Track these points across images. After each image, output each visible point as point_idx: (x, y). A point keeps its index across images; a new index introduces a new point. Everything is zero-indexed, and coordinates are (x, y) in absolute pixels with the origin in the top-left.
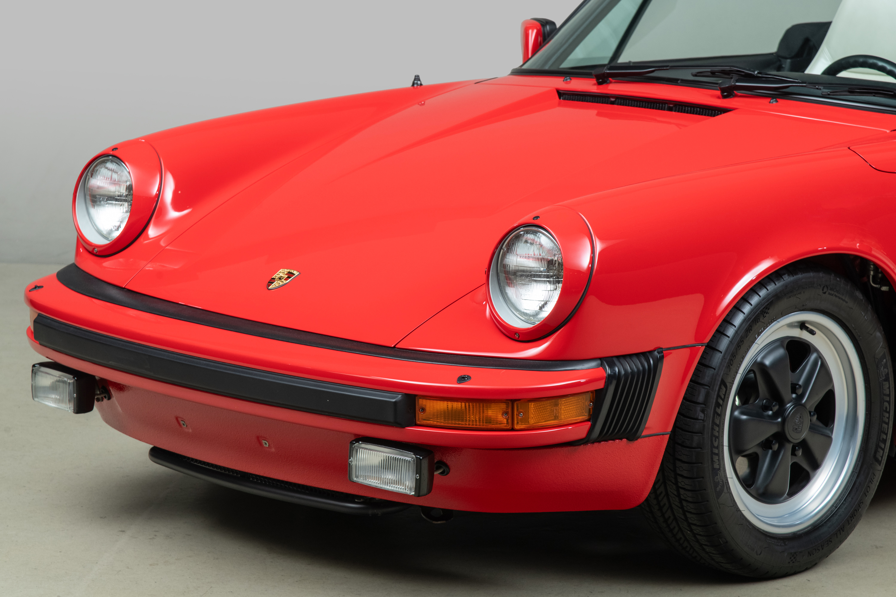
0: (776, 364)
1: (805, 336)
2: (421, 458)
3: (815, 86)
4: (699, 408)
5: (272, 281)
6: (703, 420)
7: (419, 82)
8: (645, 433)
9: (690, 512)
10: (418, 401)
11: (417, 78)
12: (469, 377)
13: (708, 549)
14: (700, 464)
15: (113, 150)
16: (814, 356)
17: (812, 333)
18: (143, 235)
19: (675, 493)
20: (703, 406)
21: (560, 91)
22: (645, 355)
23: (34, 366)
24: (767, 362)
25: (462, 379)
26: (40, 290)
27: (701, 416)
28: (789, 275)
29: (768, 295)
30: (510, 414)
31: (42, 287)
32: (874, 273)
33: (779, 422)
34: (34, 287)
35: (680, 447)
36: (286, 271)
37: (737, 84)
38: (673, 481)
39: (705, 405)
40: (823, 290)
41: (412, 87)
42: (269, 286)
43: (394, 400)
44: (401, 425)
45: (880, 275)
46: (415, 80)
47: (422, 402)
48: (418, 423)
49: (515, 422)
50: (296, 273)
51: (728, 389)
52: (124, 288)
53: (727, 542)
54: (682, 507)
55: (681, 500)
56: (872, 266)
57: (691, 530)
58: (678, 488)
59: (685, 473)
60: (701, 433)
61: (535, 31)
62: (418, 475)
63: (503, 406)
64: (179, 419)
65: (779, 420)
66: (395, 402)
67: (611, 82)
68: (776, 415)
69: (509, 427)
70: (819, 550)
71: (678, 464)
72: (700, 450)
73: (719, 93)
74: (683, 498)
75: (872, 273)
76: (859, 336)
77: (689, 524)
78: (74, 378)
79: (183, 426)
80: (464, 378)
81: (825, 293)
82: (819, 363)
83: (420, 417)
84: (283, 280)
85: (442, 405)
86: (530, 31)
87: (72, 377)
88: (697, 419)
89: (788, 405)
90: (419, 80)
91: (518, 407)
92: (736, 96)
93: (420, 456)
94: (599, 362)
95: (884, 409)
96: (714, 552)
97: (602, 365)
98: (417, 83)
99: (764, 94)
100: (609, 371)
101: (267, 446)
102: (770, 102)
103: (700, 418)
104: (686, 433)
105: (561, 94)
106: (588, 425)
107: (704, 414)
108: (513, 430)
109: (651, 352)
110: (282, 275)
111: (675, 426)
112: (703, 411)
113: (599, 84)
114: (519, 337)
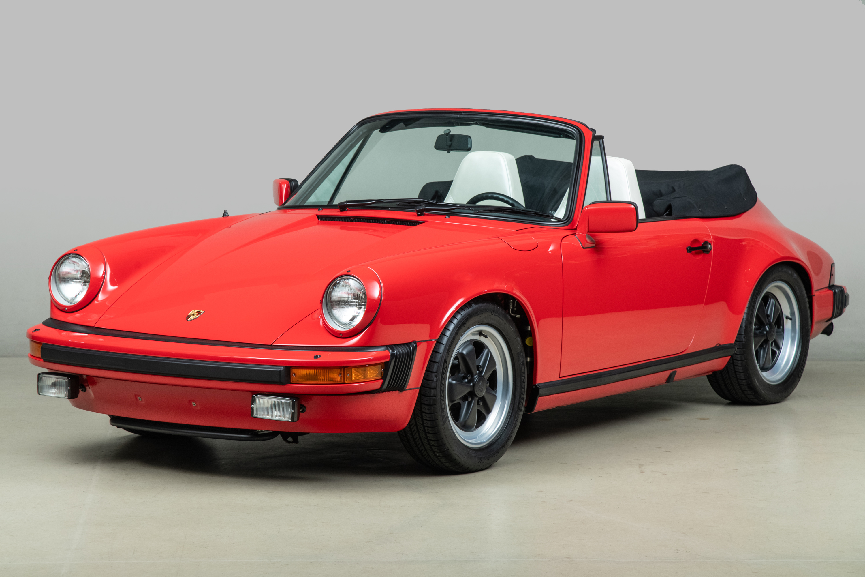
0: (469, 353)
1: (482, 339)
2: (295, 401)
3: (469, 208)
4: (434, 375)
5: (189, 316)
6: (436, 381)
7: (227, 214)
8: (407, 388)
9: (429, 433)
10: (292, 370)
11: (226, 212)
12: (320, 356)
13: (437, 454)
14: (435, 406)
15: (75, 251)
16: (486, 351)
17: (486, 337)
18: (96, 299)
19: (421, 423)
20: (436, 373)
21: (319, 216)
22: (408, 344)
23: (39, 374)
24: (464, 352)
25: (316, 357)
26: (38, 332)
27: (435, 379)
28: (475, 304)
29: (466, 314)
30: (343, 375)
31: (39, 330)
32: (512, 308)
33: (471, 385)
34: (35, 330)
35: (424, 397)
36: (196, 311)
37: (426, 208)
38: (420, 416)
39: (437, 373)
40: (492, 313)
41: (223, 217)
42: (188, 319)
43: (279, 370)
44: (282, 384)
45: (515, 309)
46: (224, 213)
47: (295, 371)
48: (292, 382)
49: (345, 379)
50: (203, 312)
51: (448, 365)
52: (94, 327)
53: (448, 450)
54: (425, 431)
55: (424, 426)
56: (511, 304)
57: (429, 444)
58: (423, 420)
59: (427, 411)
60: (435, 388)
61: (286, 185)
62: (293, 410)
63: (339, 371)
64: (137, 396)
65: (472, 384)
66: (280, 371)
67: (348, 210)
68: (469, 382)
69: (342, 382)
70: (493, 457)
71: (423, 406)
72: (435, 397)
73: (416, 213)
74: (426, 425)
75: (511, 307)
76: (509, 340)
77: (428, 440)
78: (68, 378)
79: (139, 400)
80: (317, 356)
81: (492, 315)
82: (490, 354)
83: (293, 379)
84: (195, 315)
85: (304, 372)
86: (283, 185)
87: (67, 378)
88: (433, 381)
89: (475, 376)
90: (227, 213)
91: (346, 371)
92: (425, 215)
93: (294, 400)
94: (386, 347)
95: (523, 381)
96: (441, 456)
97: (387, 349)
98: (226, 215)
99: (441, 214)
100: (391, 352)
101: (195, 406)
102: (446, 218)
103: (434, 380)
104: (427, 389)
105: (319, 217)
106: (380, 382)
107: (437, 378)
108: (344, 383)
109: (410, 343)
110: (194, 313)
111: (421, 386)
112: (436, 376)
113: (341, 211)
114: (342, 336)
